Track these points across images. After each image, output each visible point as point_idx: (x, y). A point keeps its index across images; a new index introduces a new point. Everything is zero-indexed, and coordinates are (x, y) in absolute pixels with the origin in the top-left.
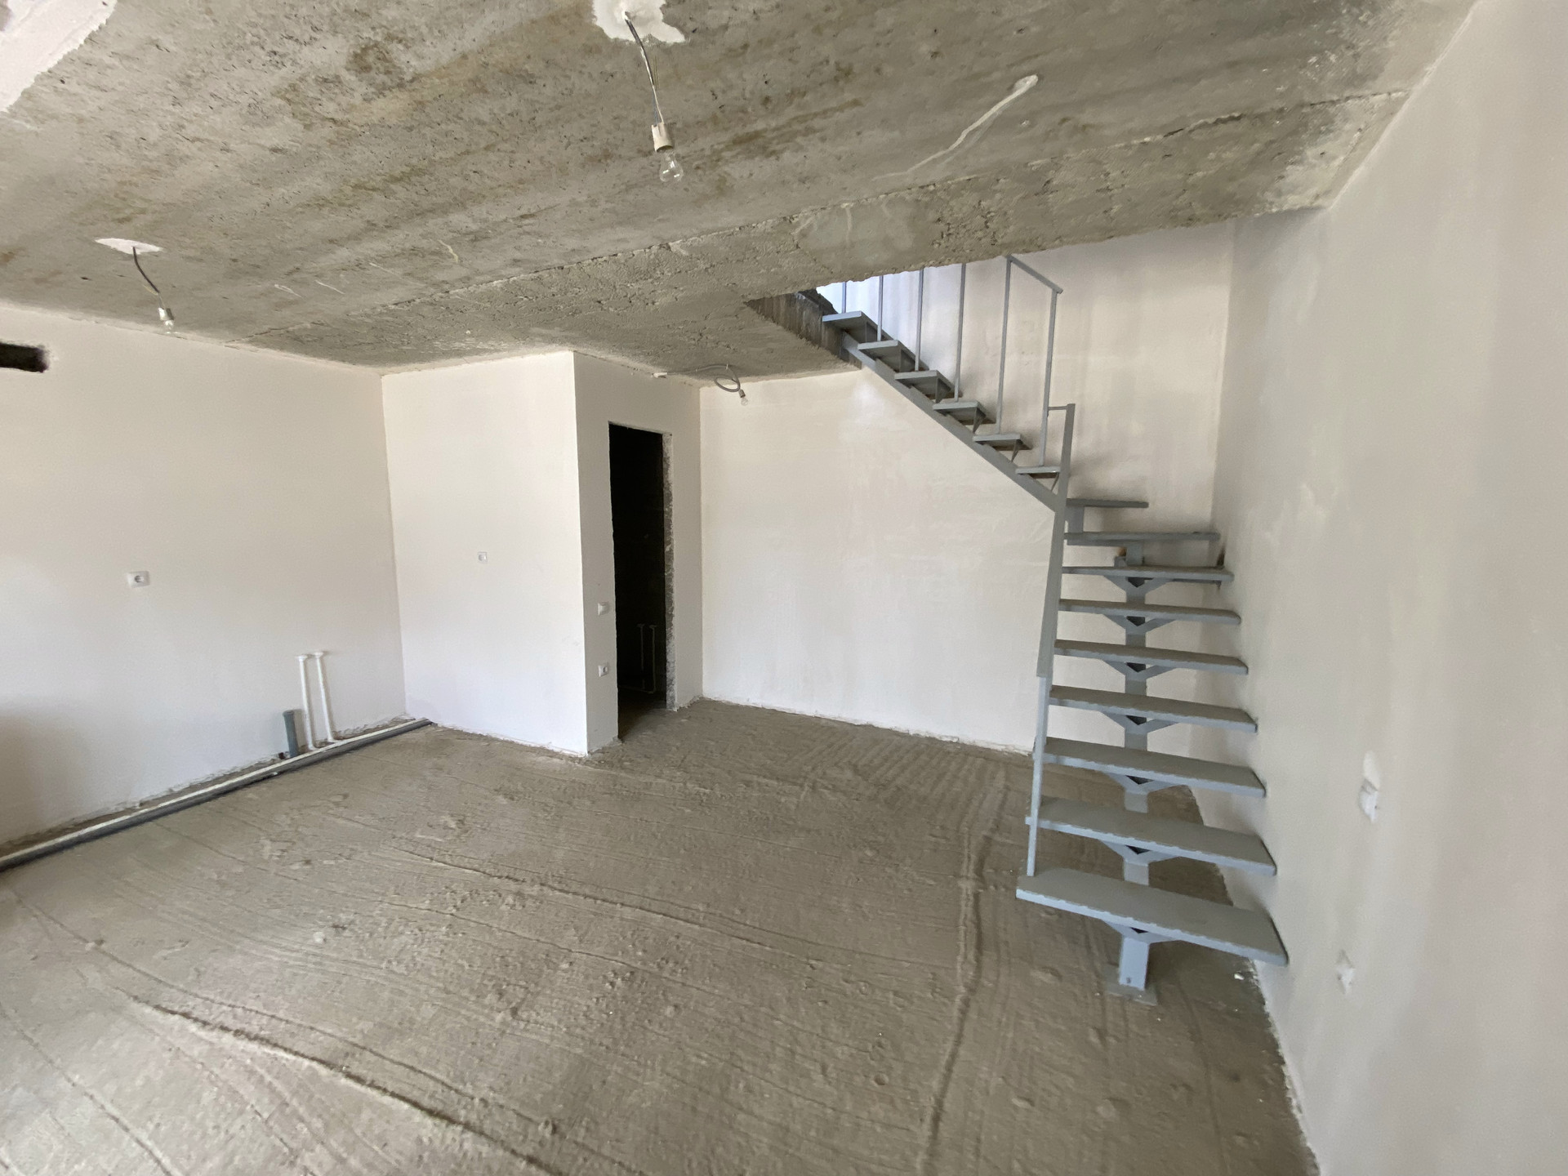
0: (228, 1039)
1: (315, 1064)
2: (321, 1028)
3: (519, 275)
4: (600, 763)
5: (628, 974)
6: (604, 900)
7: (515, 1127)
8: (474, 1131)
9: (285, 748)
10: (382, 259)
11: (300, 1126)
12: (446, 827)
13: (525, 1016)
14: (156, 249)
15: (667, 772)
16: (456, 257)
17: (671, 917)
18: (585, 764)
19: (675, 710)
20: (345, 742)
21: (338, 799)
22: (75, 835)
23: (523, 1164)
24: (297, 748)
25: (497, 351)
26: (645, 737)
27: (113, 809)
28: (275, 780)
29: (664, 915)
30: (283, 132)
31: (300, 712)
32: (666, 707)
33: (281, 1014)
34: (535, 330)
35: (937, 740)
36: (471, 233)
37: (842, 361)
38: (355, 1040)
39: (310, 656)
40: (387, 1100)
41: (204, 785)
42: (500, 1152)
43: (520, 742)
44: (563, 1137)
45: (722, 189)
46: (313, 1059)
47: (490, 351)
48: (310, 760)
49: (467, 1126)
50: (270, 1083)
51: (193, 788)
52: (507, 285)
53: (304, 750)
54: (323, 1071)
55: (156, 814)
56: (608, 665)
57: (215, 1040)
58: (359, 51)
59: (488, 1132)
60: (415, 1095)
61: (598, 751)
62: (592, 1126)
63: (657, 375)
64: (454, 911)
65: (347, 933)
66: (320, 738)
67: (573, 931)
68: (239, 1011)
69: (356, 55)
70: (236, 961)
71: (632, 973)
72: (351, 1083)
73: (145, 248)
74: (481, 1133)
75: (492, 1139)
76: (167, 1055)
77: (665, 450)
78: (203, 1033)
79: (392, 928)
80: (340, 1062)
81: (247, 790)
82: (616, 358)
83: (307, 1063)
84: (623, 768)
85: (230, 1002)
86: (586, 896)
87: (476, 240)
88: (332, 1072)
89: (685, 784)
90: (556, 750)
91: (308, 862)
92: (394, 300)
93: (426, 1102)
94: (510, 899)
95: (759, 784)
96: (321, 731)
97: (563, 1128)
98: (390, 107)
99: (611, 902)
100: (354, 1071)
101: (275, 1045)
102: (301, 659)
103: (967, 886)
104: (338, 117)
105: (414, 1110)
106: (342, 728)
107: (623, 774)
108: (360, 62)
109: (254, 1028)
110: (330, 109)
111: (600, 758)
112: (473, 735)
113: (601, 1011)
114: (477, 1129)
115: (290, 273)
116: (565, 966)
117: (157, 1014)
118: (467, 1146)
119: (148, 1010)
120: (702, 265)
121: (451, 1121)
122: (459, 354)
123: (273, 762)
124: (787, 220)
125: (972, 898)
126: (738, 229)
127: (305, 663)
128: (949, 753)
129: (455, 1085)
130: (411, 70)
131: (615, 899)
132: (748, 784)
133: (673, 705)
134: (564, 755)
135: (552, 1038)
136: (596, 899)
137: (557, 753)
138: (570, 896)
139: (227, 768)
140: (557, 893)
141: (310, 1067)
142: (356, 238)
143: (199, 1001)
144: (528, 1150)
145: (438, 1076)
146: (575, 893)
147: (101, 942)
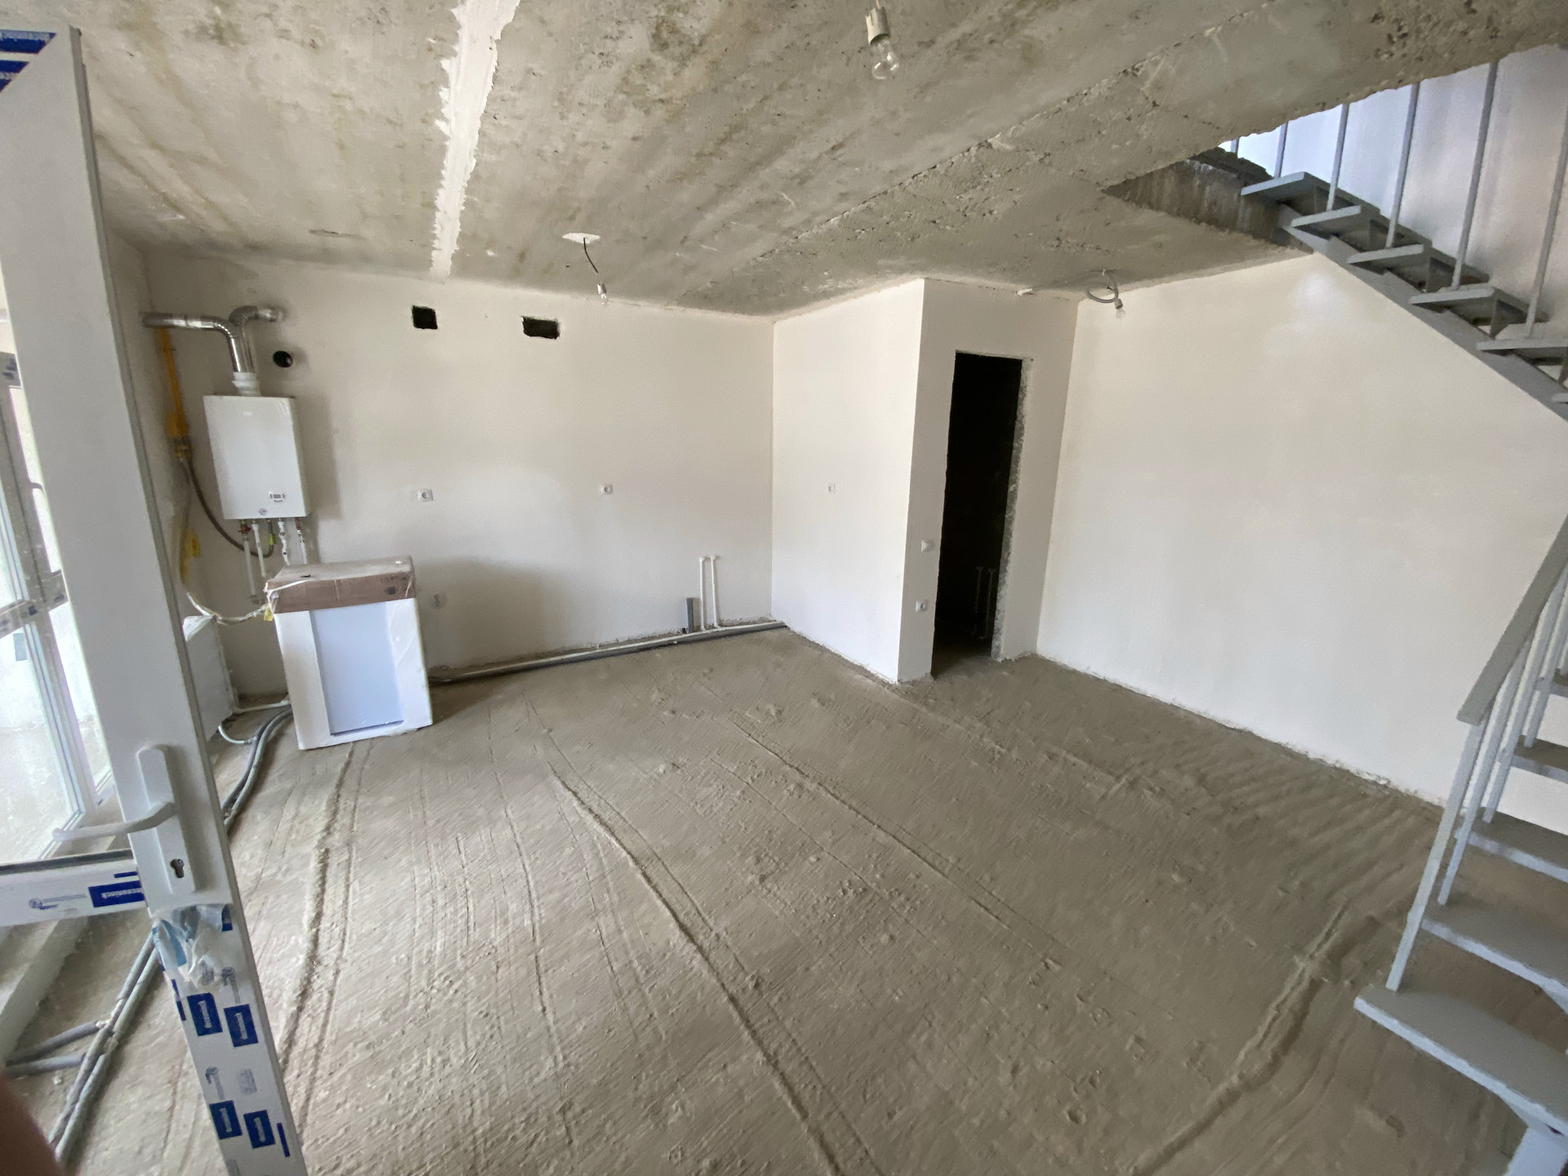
0: (589, 818)
1: (628, 857)
2: (641, 833)
3: (853, 209)
4: (907, 694)
5: (861, 889)
6: (864, 817)
7: (731, 966)
8: (703, 955)
9: (686, 626)
10: (739, 217)
11: (606, 895)
12: (768, 713)
13: (769, 886)
14: (598, 237)
15: (967, 719)
16: (793, 203)
17: (919, 856)
18: (893, 691)
19: (1000, 660)
20: (724, 629)
21: (706, 671)
22: (559, 658)
23: (726, 999)
24: (694, 627)
25: (856, 288)
26: (959, 680)
27: (585, 645)
28: (675, 648)
29: (913, 851)
30: (632, 123)
31: (698, 600)
32: (990, 655)
33: (623, 814)
34: (881, 262)
35: (1352, 775)
36: (797, 176)
37: (1274, 246)
38: (657, 851)
39: (707, 559)
40: (659, 903)
41: (636, 641)
42: (714, 980)
43: (846, 658)
44: (761, 994)
45: (1030, 57)
46: (629, 853)
47: (850, 289)
48: (700, 637)
49: (700, 949)
50: (601, 858)
51: (629, 641)
52: (842, 220)
53: (698, 629)
54: (631, 863)
55: (606, 655)
56: (927, 602)
57: (583, 816)
58: (654, 31)
59: (711, 960)
60: (677, 907)
61: (908, 682)
62: (785, 998)
63: (1020, 293)
64: (750, 782)
65: (679, 772)
66: (709, 622)
67: (829, 833)
68: (603, 802)
69: (654, 36)
70: (611, 767)
71: (865, 890)
72: (643, 881)
73: (591, 238)
74: (707, 959)
75: (712, 968)
76: (557, 815)
77: (1023, 377)
78: (579, 809)
79: (706, 779)
80: (643, 862)
81: (657, 650)
82: (970, 280)
83: (624, 853)
84: (926, 704)
85: (600, 794)
86: (850, 807)
87: (802, 183)
88: (635, 867)
89: (982, 736)
90: (872, 672)
91: (674, 712)
92: (761, 252)
93: (681, 917)
94: (792, 787)
95: (1065, 760)
96: (711, 617)
97: (764, 987)
98: (694, 74)
99: (871, 821)
100: (650, 872)
101: (613, 834)
102: (701, 560)
103: (1305, 967)
104: (663, 96)
105: (673, 919)
106: (725, 617)
107: (924, 710)
108: (660, 43)
109: (606, 817)
110: (654, 91)
111: (909, 689)
112: (813, 643)
113: (827, 911)
114: (706, 955)
115: (682, 242)
116: (813, 859)
117: (561, 786)
118: (694, 963)
119: (558, 784)
120: (1035, 157)
121: (691, 938)
122: (827, 295)
123: (678, 634)
124: (1131, 72)
125: (1305, 984)
126: (1065, 102)
127: (703, 562)
128: (1365, 796)
129: (703, 914)
130: (696, 34)
131: (875, 820)
132: (1052, 756)
133: (997, 654)
134: (877, 678)
135: (781, 912)
136: (858, 813)
137: (873, 675)
138: (838, 802)
139: (650, 632)
140: (829, 796)
141: (625, 857)
142: (713, 202)
143: (586, 787)
144: (732, 989)
145: (696, 902)
146: (843, 802)
147: (550, 730)
